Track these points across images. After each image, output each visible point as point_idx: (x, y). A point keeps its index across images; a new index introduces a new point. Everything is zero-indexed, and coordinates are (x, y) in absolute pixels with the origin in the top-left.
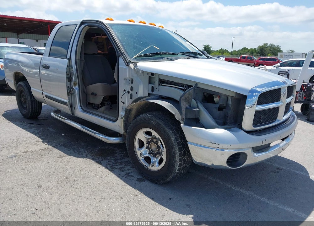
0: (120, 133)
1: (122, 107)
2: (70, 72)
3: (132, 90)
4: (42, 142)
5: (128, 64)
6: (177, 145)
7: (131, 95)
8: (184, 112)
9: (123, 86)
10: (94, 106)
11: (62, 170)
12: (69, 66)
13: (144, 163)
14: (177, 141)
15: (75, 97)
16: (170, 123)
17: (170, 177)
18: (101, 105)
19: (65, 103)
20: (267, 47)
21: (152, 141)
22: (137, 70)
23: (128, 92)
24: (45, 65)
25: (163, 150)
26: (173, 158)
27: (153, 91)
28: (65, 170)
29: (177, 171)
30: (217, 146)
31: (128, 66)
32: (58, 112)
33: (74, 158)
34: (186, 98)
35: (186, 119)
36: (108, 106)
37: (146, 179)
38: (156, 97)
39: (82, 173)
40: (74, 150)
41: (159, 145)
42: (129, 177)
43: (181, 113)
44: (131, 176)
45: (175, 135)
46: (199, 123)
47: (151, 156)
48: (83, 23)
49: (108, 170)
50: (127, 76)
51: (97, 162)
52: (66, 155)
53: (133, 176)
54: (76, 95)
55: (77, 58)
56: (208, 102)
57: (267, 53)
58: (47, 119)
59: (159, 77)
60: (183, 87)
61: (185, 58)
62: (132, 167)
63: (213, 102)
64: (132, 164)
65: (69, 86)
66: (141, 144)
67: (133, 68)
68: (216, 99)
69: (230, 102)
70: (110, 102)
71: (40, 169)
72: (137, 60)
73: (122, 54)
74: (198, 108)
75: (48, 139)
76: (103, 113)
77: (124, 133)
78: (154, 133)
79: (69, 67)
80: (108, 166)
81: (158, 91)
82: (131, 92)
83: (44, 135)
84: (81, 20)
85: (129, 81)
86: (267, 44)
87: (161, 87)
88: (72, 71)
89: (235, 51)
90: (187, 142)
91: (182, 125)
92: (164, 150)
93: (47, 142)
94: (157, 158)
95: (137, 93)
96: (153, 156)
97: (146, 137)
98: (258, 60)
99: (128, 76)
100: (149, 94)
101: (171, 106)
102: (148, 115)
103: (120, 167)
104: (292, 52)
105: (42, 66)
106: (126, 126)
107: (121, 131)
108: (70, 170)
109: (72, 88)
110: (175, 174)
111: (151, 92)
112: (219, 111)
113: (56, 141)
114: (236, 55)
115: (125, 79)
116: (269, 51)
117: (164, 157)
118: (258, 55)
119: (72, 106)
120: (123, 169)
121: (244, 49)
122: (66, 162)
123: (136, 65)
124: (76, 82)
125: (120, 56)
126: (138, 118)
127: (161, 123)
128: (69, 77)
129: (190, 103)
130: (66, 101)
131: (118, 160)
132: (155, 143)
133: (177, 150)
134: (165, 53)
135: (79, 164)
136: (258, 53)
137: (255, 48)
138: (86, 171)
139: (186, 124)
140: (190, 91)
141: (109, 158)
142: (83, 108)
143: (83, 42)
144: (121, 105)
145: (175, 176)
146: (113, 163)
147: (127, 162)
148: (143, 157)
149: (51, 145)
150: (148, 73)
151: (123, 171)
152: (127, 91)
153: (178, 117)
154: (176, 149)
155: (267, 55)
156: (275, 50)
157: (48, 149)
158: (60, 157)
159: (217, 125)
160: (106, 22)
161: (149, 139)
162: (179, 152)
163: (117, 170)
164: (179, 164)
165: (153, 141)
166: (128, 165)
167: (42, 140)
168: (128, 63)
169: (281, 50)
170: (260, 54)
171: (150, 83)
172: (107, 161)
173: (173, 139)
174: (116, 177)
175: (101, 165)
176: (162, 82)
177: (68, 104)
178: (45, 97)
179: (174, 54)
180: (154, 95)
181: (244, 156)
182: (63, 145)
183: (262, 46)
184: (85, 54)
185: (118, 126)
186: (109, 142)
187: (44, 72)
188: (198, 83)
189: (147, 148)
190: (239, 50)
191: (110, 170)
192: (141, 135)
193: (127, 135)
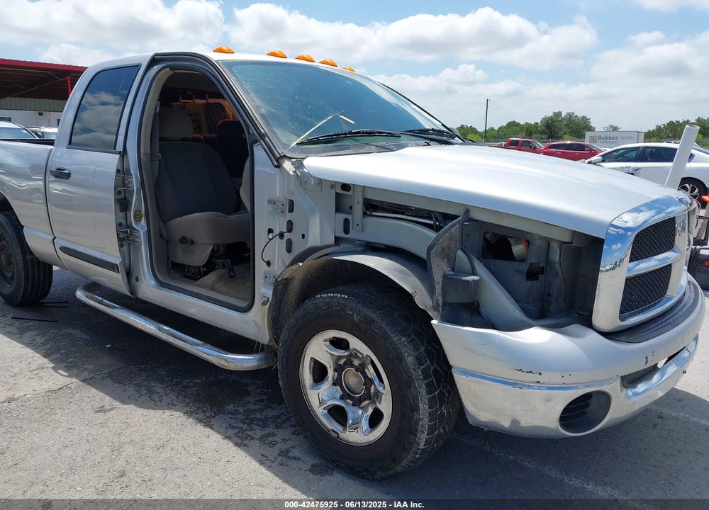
0: (259, 343)
1: (265, 272)
2: (124, 185)
3: (290, 230)
4: (53, 368)
5: (278, 162)
6: (421, 377)
7: (289, 242)
8: (438, 287)
9: (265, 220)
10: (188, 272)
11: (108, 450)
12: (121, 170)
13: (330, 424)
14: (421, 364)
15: (138, 248)
16: (398, 316)
17: (404, 461)
18: (205, 269)
19: (112, 267)
20: (561, 121)
21: (349, 363)
22: (303, 179)
23: (281, 235)
24: (59, 169)
25: (380, 389)
26: (413, 411)
27: (346, 231)
28: (116, 450)
29: (422, 446)
30: (536, 377)
31: (279, 166)
32: (94, 287)
33: (141, 411)
34: (443, 250)
35: (444, 304)
36: (223, 271)
37: (336, 466)
38: (359, 246)
39: (163, 455)
40: (138, 386)
41: (368, 374)
42: (290, 462)
43: (431, 291)
44: (295, 458)
45: (416, 348)
46: (479, 313)
47: (348, 404)
48: (154, 61)
49: (231, 445)
50: (278, 194)
51: (200, 421)
52: (117, 404)
53: (299, 459)
54: (141, 244)
55: (142, 151)
56: (496, 258)
57: (562, 133)
58: (65, 305)
59: (363, 194)
60: (430, 218)
61: (418, 145)
62: (294, 433)
63: (510, 256)
64: (292, 423)
65: (123, 221)
66: (319, 372)
67: (292, 173)
68: (518, 249)
69: (556, 256)
70: (228, 260)
71: (47, 451)
72: (302, 151)
73: (262, 136)
74: (474, 275)
75: (71, 360)
76: (213, 289)
77: (270, 341)
78: (355, 343)
79: (121, 173)
80: (231, 432)
81: (362, 230)
82: (287, 236)
83: (58, 349)
84: (151, 54)
85: (283, 205)
86: (560, 113)
87: (369, 220)
88: (130, 182)
89: (492, 129)
90: (451, 367)
91: (434, 322)
92: (384, 388)
93: (68, 368)
94: (365, 409)
95: (303, 236)
96: (354, 405)
97: (333, 353)
98: (546, 148)
99: (278, 192)
100: (338, 240)
101: (401, 272)
102: (339, 295)
103: (263, 433)
104: (615, 129)
105: (51, 172)
106: (276, 322)
107: (264, 337)
108: (129, 450)
109: (129, 226)
110: (417, 453)
111: (341, 234)
112: (529, 282)
113: (90, 364)
114: (495, 138)
115: (269, 202)
116: (566, 129)
117: (386, 406)
118: (543, 137)
119: (129, 274)
120: (270, 438)
121: (513, 125)
122: (117, 425)
123: (299, 164)
124: (140, 212)
125: (256, 141)
126: (309, 304)
127: (374, 316)
128: (121, 199)
129: (452, 262)
130: (116, 259)
131: (254, 411)
132: (357, 369)
133: (423, 391)
134: (370, 134)
135: (152, 430)
136: (543, 133)
137: (536, 123)
138: (172, 450)
139: (446, 319)
140: (453, 230)
141: (231, 407)
142: (160, 277)
143: (156, 110)
144: (260, 267)
145: (418, 459)
146: (244, 423)
147: (278, 417)
148: (324, 409)
149: (77, 376)
150: (333, 185)
151: (272, 444)
152: (277, 232)
153: (423, 299)
154: (420, 387)
155: (560, 138)
156: (579, 127)
157: (70, 388)
158: (102, 410)
159: (526, 319)
160: (215, 57)
161: (340, 358)
162: (429, 396)
163: (256, 444)
164: (430, 427)
165: (352, 365)
166: (283, 425)
167: (53, 365)
168: (280, 161)
169: (591, 126)
170: (546, 136)
171: (338, 210)
172: (227, 417)
173: (410, 360)
174: (255, 464)
175: (212, 429)
176: (372, 207)
177: (121, 269)
178: (59, 251)
179: (392, 135)
180: (352, 241)
181: (604, 399)
182: (110, 376)
183: (551, 118)
184: (161, 139)
185: (254, 323)
186: (232, 367)
187: (56, 187)
188: (469, 208)
189: (337, 382)
190: (500, 128)
191: (237, 444)
192: (318, 349)
193: (280, 349)
